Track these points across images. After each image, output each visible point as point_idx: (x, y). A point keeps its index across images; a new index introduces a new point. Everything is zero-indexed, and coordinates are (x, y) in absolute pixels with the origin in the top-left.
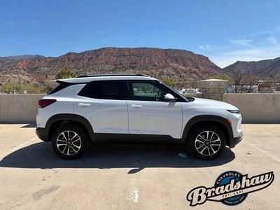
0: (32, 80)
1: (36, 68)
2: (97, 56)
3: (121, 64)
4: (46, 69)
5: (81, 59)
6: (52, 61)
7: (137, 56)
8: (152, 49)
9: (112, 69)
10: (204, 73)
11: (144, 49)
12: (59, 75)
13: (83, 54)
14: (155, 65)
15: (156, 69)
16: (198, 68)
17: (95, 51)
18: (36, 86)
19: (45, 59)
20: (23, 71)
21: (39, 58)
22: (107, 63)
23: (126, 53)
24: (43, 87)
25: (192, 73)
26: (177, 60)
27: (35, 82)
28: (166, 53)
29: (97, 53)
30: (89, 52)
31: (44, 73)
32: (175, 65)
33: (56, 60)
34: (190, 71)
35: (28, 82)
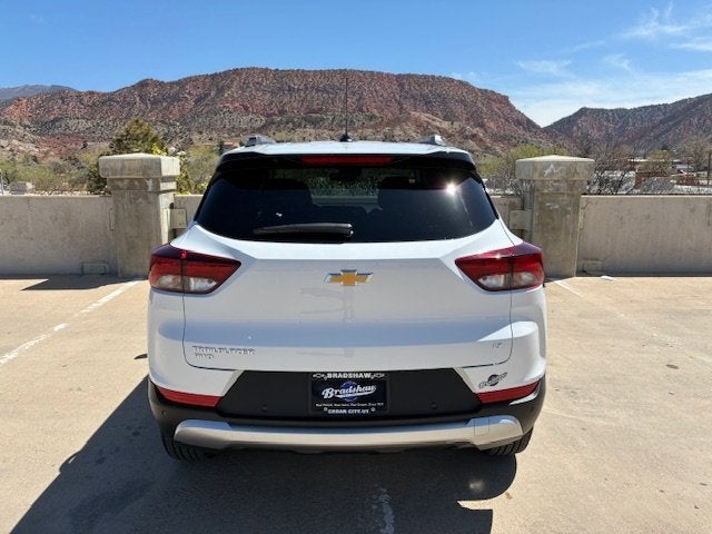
0: (46, 154)
1: (56, 120)
2: (220, 91)
3: (282, 112)
4: (83, 125)
5: (176, 98)
6: (100, 104)
7: (325, 91)
8: (364, 73)
9: (259, 124)
10: (496, 138)
11: (344, 73)
12: (119, 141)
13: (181, 84)
14: (372, 117)
15: (374, 127)
16: (482, 126)
17: (214, 76)
18: (57, 169)
19: (79, 95)
20: (20, 130)
21: (61, 95)
22: (246, 108)
23: (296, 83)
24: (75, 173)
25: (466, 138)
26: (428, 104)
27: (54, 158)
28: (401, 85)
29: (219, 81)
30: (196, 79)
31: (76, 136)
32: (424, 117)
33: (108, 99)
34: (462, 131)
35: (35, 159)
